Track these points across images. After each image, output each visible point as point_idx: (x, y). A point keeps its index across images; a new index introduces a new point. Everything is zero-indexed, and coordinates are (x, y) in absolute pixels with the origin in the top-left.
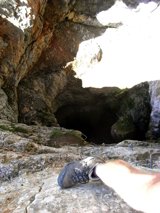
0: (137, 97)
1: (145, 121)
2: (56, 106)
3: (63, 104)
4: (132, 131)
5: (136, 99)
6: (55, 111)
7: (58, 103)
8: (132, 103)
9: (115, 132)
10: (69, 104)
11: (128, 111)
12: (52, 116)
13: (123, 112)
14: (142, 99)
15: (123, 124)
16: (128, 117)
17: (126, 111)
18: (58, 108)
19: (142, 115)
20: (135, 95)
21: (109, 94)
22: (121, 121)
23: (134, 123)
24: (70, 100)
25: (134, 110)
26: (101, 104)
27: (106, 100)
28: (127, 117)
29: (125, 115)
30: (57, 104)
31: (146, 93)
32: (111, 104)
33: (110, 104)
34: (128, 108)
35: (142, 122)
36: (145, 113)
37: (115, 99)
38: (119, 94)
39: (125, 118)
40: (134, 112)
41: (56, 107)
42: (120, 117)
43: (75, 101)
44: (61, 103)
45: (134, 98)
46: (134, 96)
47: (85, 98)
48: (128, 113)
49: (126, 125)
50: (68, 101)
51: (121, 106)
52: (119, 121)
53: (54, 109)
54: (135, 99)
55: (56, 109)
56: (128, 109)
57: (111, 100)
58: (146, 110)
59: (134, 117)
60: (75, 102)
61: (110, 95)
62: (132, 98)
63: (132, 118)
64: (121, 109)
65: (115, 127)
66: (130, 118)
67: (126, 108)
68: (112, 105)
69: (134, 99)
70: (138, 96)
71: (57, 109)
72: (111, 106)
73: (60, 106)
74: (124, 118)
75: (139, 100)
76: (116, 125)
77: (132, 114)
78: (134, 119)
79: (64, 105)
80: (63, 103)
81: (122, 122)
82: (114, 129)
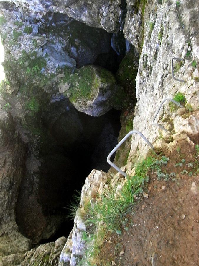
0: (20, 46)
1: (76, 43)
2: (12, 239)
3: (11, 220)
4: (93, 69)
5: (24, 48)
6: (24, 242)
7: (6, 232)
8: (32, 58)
9: (94, 104)
10: (13, 204)
11: (49, 72)
12: (29, 259)
13: (49, 83)
14: (28, 36)
15: (77, 84)
16: (63, 73)
17: (49, 75)
18: (17, 234)
19: (62, 48)
20: (14, 47)
21: (4, 108)
22: (70, 88)
23: (78, 66)
24: (4, 201)
25: (49, 59)
26: (26, 134)
27: (18, 118)
28: (62, 75)
29: (56, 79)
30: (7, 234)
31: (16, 27)
32: (28, 109)
33: (28, 111)
34: (43, 69)
35: (77, 51)
36: (60, 42)
37: (17, 96)
38: (7, 84)
39: (62, 81)
40: (53, 59)
41: (15, 240)
42: (61, 92)
43: (8, 191)
44: (7, 225)
45: (22, 52)
46: (17, 50)
47: (5, 164)
48: (53, 72)
49: (80, 78)
50: (5, 206)
51: (35, 85)
52: (68, 94)
53: (19, 244)
54: (24, 50)
55: (20, 239)
56: (44, 71)
57: (19, 106)
58: (54, 37)
59: (65, 63)
60: (11, 191)
61: (6, 107)
62: (21, 54)
63: (67, 67)
64: (42, 86)
65: (81, 103)
66: (64, 70)
67: (41, 75)
68: (29, 105)
69: (24, 52)
70: (18, 43)
71: (21, 235)
72: (32, 108)
73: (15, 228)
74: (64, 83)
75: (29, 43)
76: (76, 102)
77: (57, 65)
78: (69, 64)
79: (13, 217)
80: (9, 218)
81: (72, 87)
82: (86, 104)
